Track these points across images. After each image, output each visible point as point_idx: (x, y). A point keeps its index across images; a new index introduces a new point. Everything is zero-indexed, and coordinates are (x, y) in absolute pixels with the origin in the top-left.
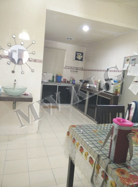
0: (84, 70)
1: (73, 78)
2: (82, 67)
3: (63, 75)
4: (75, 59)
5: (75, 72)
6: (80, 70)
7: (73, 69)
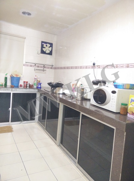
0: (55, 68)
1: (39, 80)
2: (51, 65)
3: (22, 76)
4: (40, 52)
5: (42, 72)
6: (48, 68)
7: (38, 67)
